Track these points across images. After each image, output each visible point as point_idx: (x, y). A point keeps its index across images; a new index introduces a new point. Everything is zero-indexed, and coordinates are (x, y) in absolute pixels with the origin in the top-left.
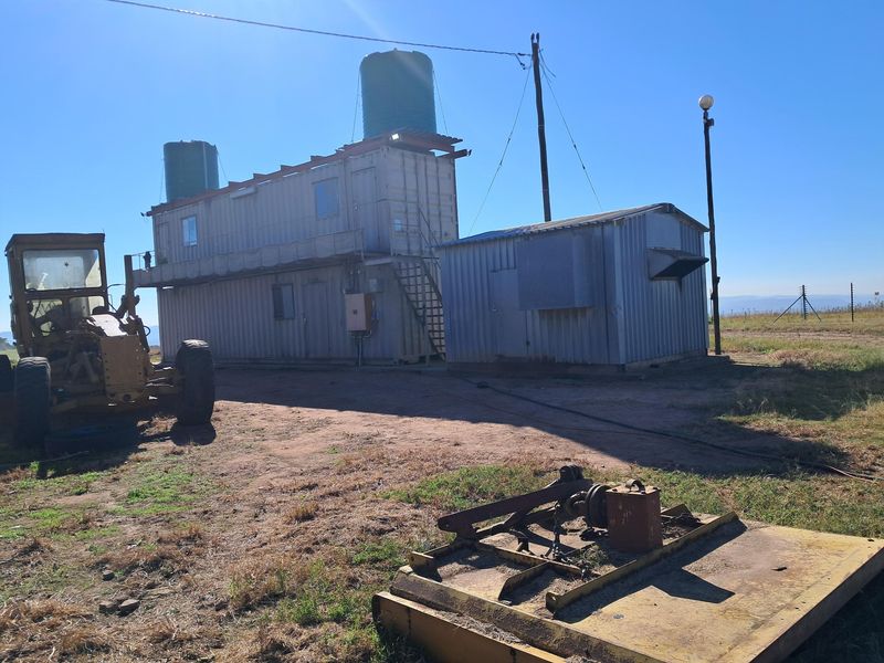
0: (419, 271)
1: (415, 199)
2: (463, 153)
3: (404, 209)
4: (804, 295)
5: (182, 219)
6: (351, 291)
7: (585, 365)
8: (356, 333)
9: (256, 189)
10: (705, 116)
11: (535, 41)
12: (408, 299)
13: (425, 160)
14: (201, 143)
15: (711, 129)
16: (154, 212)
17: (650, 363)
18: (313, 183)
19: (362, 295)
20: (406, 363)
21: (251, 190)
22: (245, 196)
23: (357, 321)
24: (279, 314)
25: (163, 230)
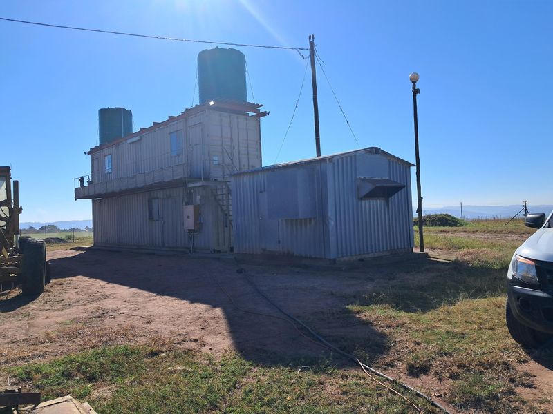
0: (225, 191)
1: (230, 144)
2: (264, 114)
3: (221, 150)
4: (526, 207)
5: (105, 156)
6: (187, 204)
7: (311, 258)
8: (190, 231)
9: (141, 137)
10: (414, 87)
11: (312, 40)
12: (222, 210)
13: (237, 118)
14: (120, 108)
15: (418, 95)
16: (92, 152)
17: (359, 257)
18: (170, 133)
19: (192, 206)
20: (219, 252)
21: (138, 138)
22: (135, 142)
23: (190, 224)
24: (151, 218)
25: (96, 162)
